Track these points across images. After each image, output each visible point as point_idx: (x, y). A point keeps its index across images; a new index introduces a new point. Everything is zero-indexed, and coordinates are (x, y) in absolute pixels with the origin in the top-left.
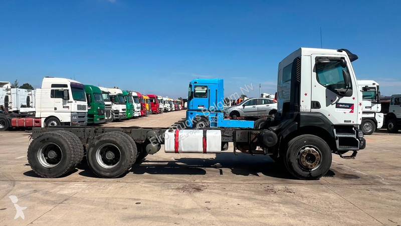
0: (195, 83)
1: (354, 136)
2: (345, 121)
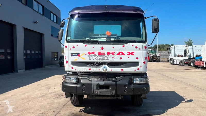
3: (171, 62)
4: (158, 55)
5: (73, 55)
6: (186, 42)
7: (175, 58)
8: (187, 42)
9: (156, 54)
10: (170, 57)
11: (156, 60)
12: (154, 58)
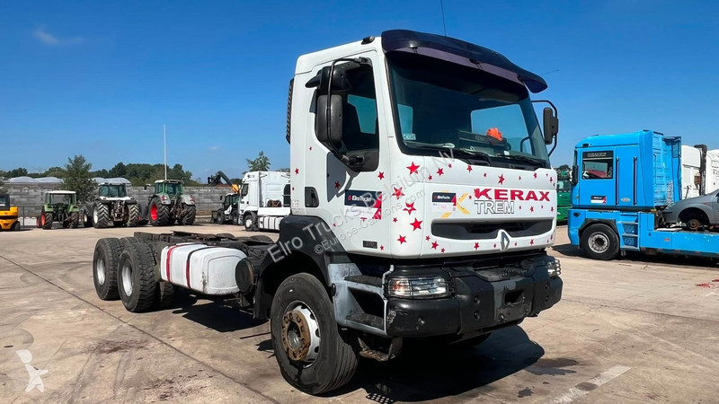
0: (585, 145)
1: (379, 291)
2: (366, 244)
3: (249, 223)
4: (187, 199)
5: (439, 197)
6: (252, 163)
7: (261, 211)
8: (253, 160)
9: (179, 198)
10: (243, 208)
11: (182, 217)
12: (176, 212)
